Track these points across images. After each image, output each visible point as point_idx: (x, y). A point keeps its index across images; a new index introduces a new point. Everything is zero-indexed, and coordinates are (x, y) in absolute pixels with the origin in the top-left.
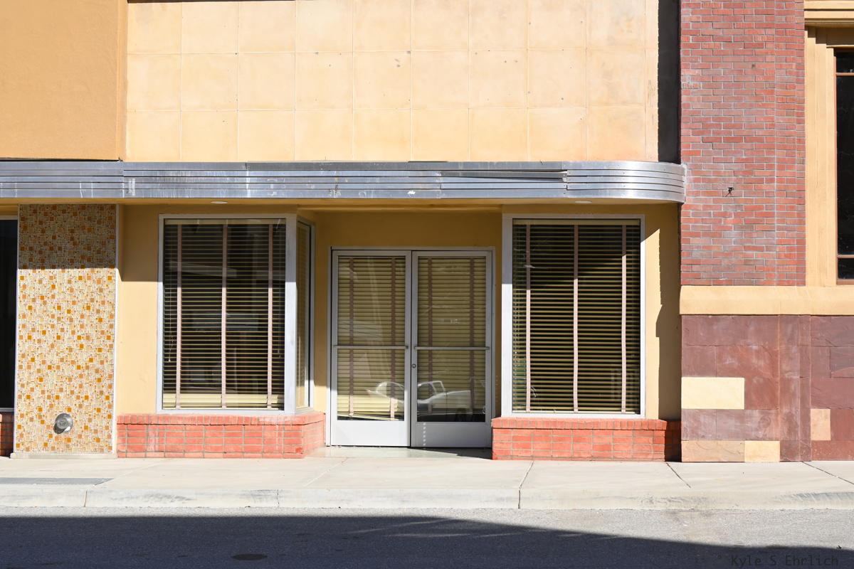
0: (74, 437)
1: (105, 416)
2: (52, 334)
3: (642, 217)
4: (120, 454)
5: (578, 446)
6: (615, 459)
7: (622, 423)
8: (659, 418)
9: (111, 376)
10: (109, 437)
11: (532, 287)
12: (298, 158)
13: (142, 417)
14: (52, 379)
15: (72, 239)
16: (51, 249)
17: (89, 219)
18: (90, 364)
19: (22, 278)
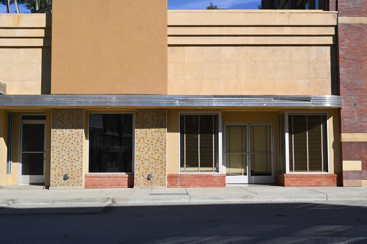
0: (154, 181)
1: (164, 175)
2: (146, 149)
3: (327, 113)
4: (168, 187)
5: (310, 182)
6: (322, 186)
7: (323, 175)
8: (334, 173)
9: (165, 162)
10: (165, 181)
11: (294, 134)
12: (222, 94)
13: (175, 175)
14: (146, 164)
15: (152, 119)
16: (146, 122)
17: (158, 113)
18: (159, 158)
19: (136, 132)
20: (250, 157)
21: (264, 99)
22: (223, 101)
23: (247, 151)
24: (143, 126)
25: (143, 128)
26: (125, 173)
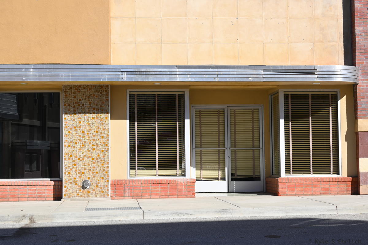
0: (91, 191)
1: (106, 180)
2: (80, 144)
3: (338, 90)
4: (113, 198)
5: (315, 189)
6: (331, 194)
7: (333, 178)
8: (348, 176)
9: (108, 163)
10: (108, 190)
11: (292, 121)
12: (189, 64)
13: (122, 180)
14: (80, 164)
15: (89, 100)
16: (79, 105)
17: (97, 91)
18: (98, 157)
19: (65, 119)
20: (230, 155)
21: (249, 70)
22: (190, 73)
23: (226, 146)
24: (75, 111)
25: (75, 114)
26: (49, 179)
